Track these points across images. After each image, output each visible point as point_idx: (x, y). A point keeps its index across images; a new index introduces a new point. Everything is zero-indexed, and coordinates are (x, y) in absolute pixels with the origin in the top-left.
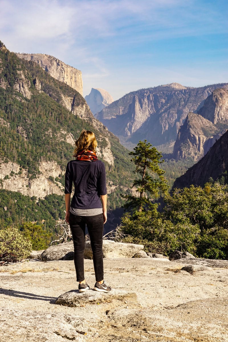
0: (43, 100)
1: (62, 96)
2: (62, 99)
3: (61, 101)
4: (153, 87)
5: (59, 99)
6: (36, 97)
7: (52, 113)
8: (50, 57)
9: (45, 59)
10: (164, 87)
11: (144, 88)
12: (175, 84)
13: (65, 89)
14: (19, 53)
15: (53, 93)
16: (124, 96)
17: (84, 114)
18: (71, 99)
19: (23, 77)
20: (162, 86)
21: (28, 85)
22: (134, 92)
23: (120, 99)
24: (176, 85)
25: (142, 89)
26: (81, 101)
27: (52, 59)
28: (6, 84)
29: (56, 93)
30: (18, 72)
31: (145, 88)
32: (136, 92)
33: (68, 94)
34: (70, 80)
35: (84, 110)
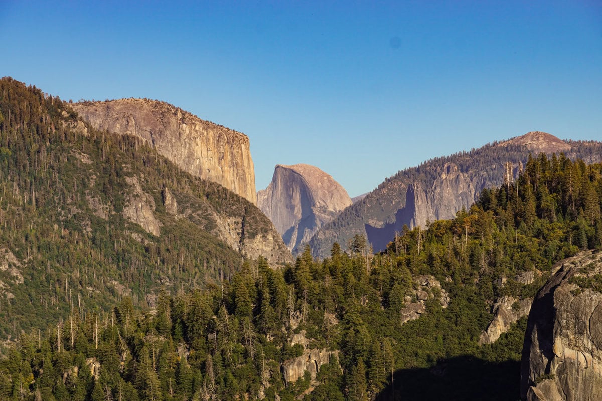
0: (186, 236)
1: (216, 216)
2: (217, 226)
3: (215, 230)
4: (468, 150)
5: (211, 225)
6: (170, 231)
7: (208, 262)
8: (158, 104)
9: (145, 111)
10: (502, 148)
11: (439, 157)
12: (537, 135)
13: (219, 198)
14: (71, 102)
15: (193, 212)
16: (382, 187)
17: (272, 255)
18: (235, 223)
19: (138, 189)
20: (495, 144)
21: (151, 206)
22: (410, 170)
23: (368, 196)
24: (538, 139)
25: (436, 161)
26: (262, 225)
27: (163, 110)
28: (107, 208)
29: (199, 212)
30: (128, 180)
31: (443, 155)
32: (418, 170)
33: (227, 210)
34: (219, 163)
35: (270, 245)
